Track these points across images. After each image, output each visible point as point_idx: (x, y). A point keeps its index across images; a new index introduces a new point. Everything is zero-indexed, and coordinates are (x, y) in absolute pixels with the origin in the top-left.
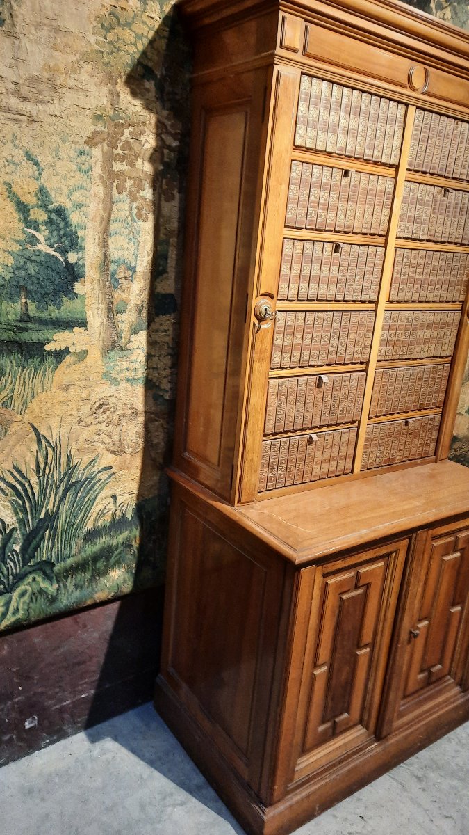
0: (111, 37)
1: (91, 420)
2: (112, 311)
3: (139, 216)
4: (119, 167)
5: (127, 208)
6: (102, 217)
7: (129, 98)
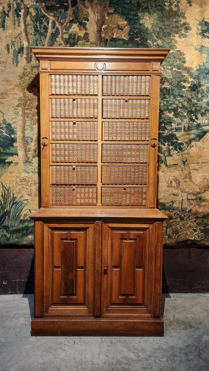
0: (23, 79)
1: (20, 183)
2: (26, 151)
3: (34, 124)
4: (26, 111)
5: (30, 122)
6: (22, 125)
7: (29, 93)
